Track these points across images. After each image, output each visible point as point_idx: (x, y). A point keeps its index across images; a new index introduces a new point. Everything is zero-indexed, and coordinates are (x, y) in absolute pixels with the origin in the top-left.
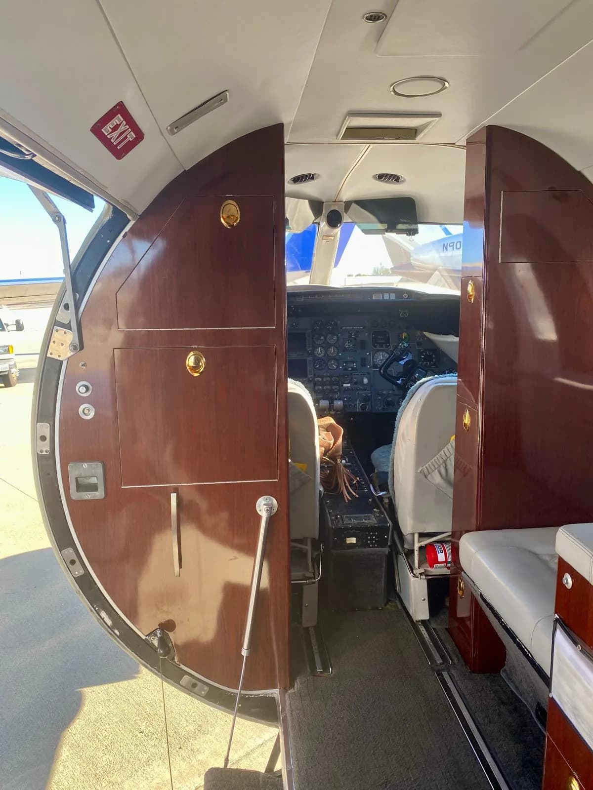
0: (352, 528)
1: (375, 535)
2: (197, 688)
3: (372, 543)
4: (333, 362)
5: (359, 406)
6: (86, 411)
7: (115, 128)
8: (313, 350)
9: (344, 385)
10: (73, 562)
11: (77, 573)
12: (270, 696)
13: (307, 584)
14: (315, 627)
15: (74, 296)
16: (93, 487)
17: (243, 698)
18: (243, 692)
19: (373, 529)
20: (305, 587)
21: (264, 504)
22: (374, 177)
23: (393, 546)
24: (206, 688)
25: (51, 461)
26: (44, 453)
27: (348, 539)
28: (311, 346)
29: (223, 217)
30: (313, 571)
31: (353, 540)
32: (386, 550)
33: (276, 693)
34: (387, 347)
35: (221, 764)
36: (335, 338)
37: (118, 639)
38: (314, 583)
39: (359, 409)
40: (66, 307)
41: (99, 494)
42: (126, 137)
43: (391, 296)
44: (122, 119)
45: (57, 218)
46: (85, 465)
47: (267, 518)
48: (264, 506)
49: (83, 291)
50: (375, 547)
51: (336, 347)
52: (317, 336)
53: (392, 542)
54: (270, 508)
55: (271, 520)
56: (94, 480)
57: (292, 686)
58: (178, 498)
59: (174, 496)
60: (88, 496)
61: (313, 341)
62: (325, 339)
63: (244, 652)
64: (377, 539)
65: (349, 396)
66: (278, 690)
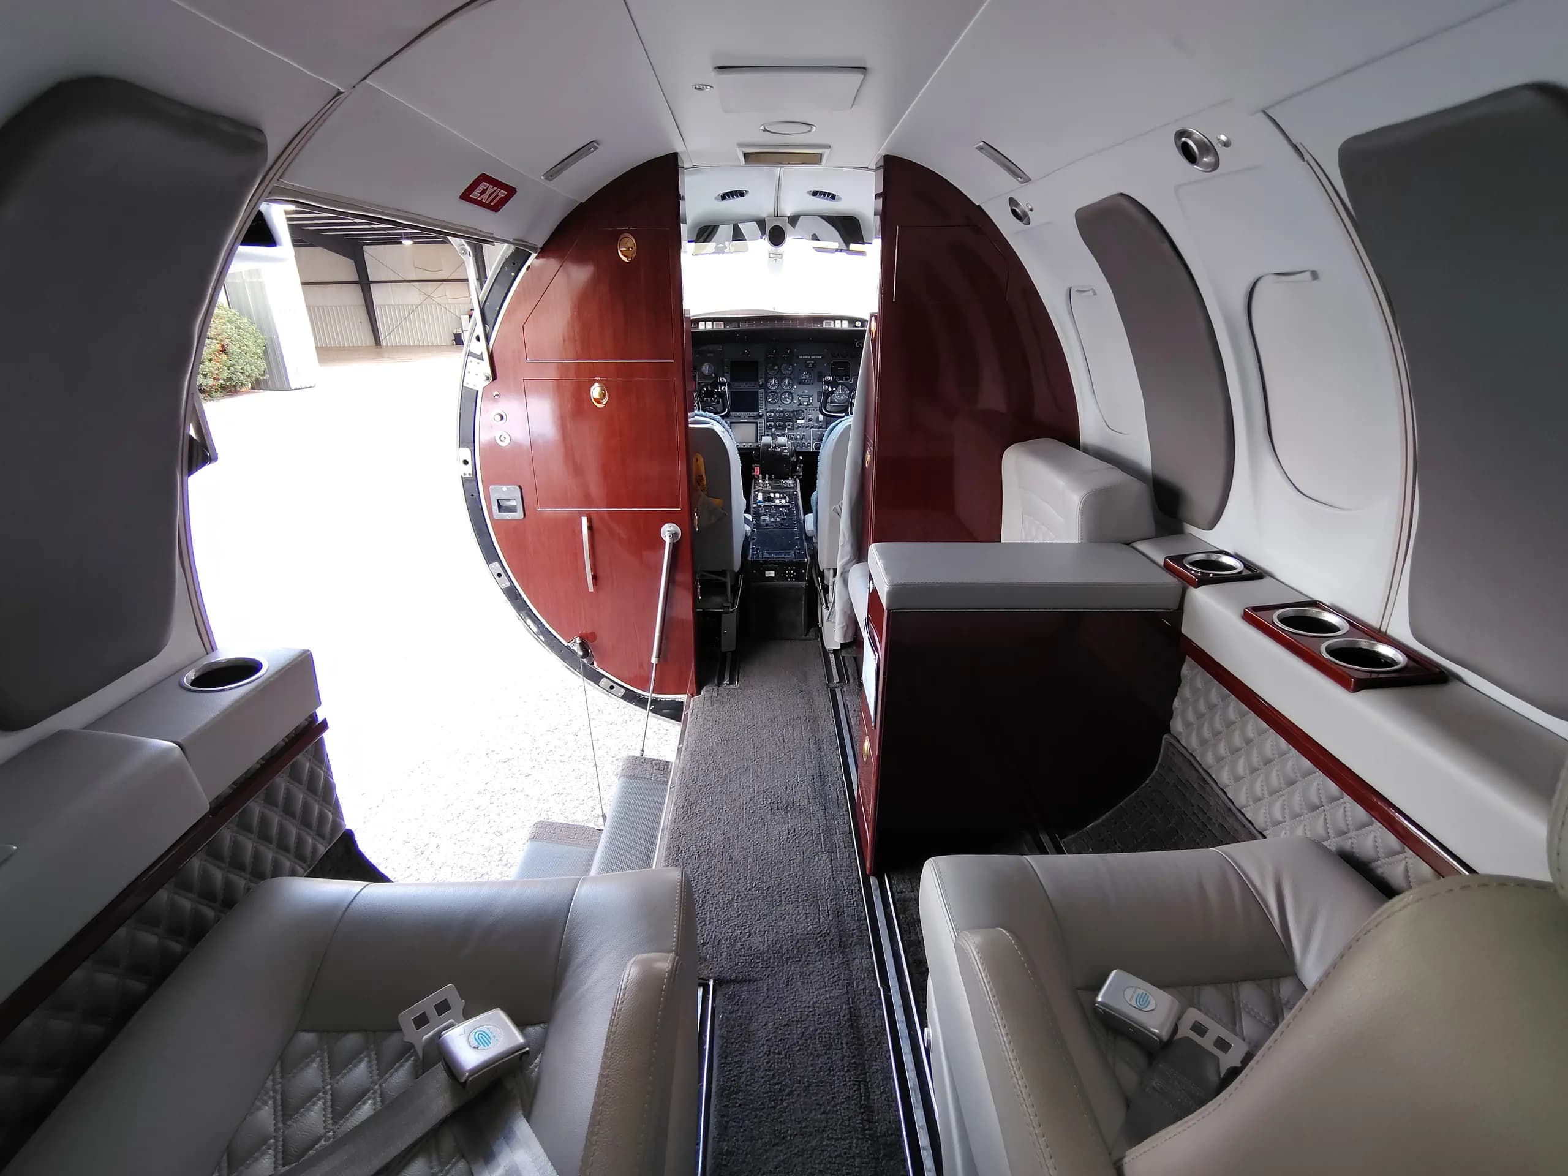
0: (770, 562)
1: (793, 570)
2: (614, 690)
3: (789, 577)
4: (787, 396)
5: (812, 445)
6: (502, 438)
7: (484, 191)
8: (767, 382)
9: (799, 421)
10: (499, 575)
11: (503, 585)
12: (679, 700)
13: (724, 613)
14: (732, 652)
15: (484, 327)
16: (512, 510)
17: (655, 701)
18: (654, 695)
19: (791, 563)
20: (723, 616)
21: (668, 531)
22: (809, 192)
23: (811, 582)
24: (623, 691)
25: (475, 483)
26: (468, 476)
27: (767, 572)
28: (764, 376)
29: (621, 251)
30: (732, 602)
31: (772, 574)
32: (804, 584)
33: (682, 697)
34: (847, 379)
35: (638, 754)
36: (790, 368)
37: (543, 644)
38: (732, 612)
39: (813, 449)
40: (478, 338)
41: (518, 515)
42: (497, 195)
43: (840, 324)
44: (488, 185)
45: (463, 251)
46: (505, 488)
47: (670, 543)
48: (667, 531)
49: (493, 323)
50: (793, 581)
51: (791, 379)
52: (770, 365)
53: (810, 577)
54: (674, 535)
55: (675, 547)
56: (513, 503)
57: (699, 693)
58: (590, 521)
59: (584, 520)
60: (509, 516)
61: (766, 370)
62: (780, 368)
63: (654, 660)
64: (795, 574)
65: (803, 434)
66: (686, 695)
